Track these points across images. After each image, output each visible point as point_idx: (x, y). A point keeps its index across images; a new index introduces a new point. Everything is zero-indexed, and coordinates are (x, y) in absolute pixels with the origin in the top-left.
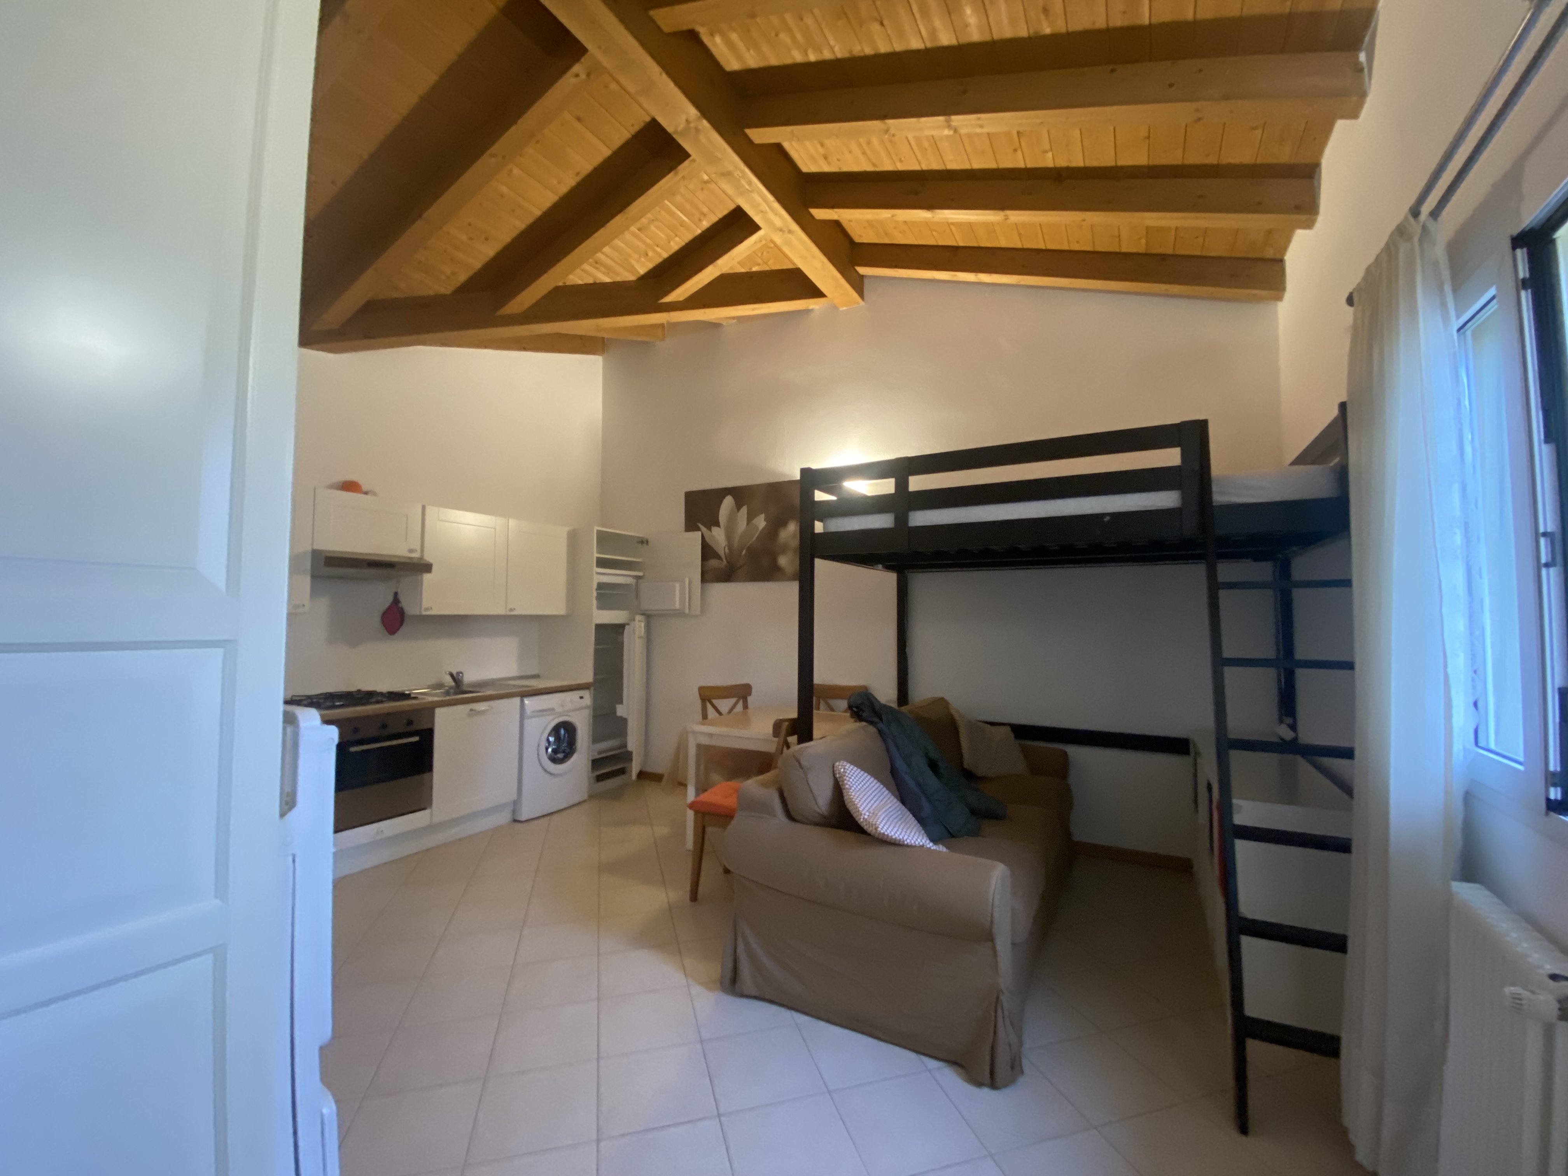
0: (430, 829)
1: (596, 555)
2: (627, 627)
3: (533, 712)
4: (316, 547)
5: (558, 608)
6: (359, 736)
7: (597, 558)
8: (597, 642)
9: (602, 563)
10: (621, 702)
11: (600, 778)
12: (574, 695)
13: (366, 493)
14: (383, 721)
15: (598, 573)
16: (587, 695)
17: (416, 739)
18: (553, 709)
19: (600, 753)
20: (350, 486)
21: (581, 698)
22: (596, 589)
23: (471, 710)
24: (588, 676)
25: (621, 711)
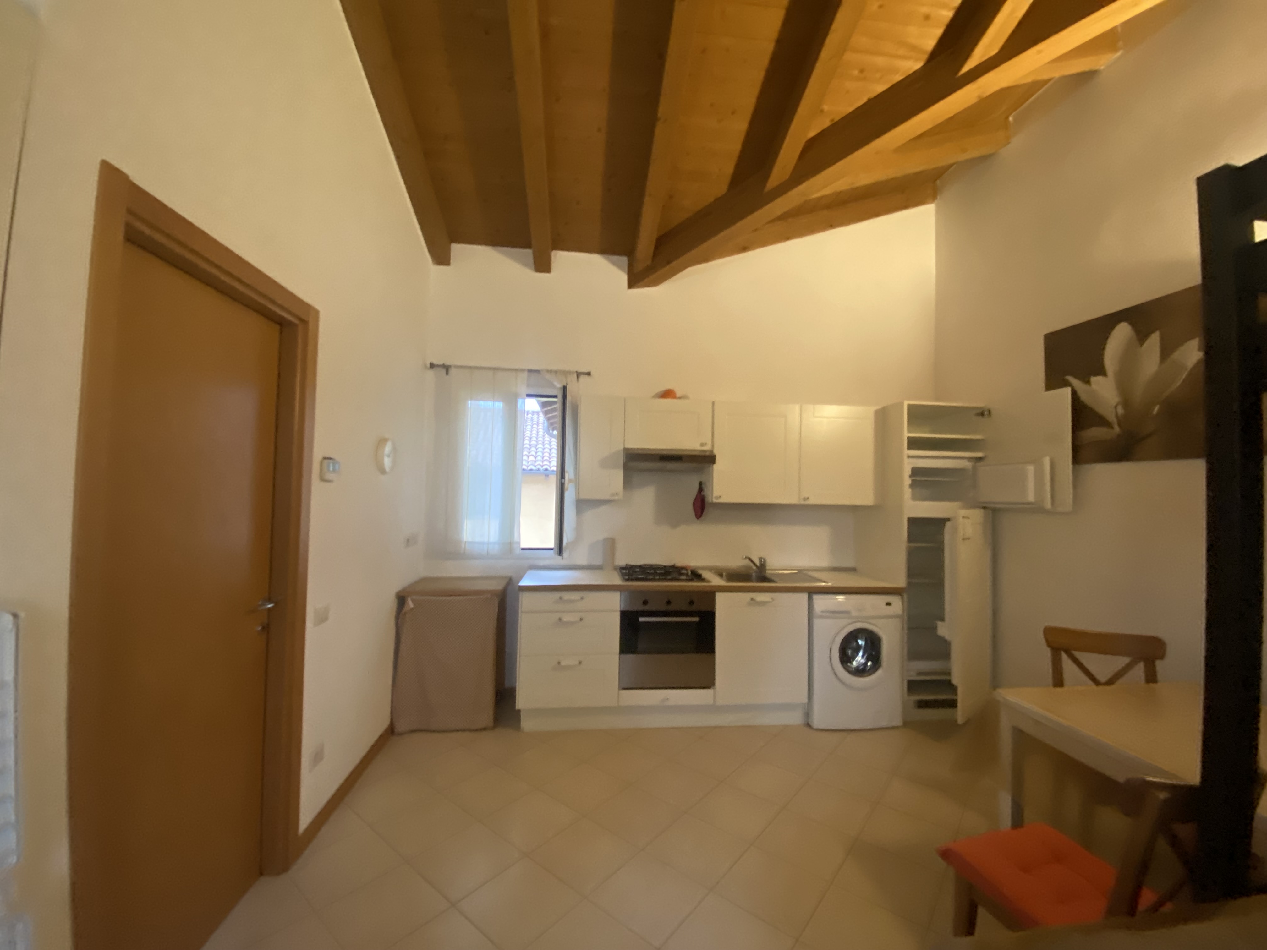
0: (713, 709)
1: (906, 434)
2: (948, 524)
3: (822, 612)
4: (627, 446)
5: (866, 498)
6: (647, 608)
7: (908, 438)
8: (911, 538)
9: (914, 444)
10: (942, 619)
11: (922, 705)
12: (879, 600)
13: (680, 398)
14: (669, 597)
15: (909, 457)
16: (897, 603)
17: (696, 619)
18: (847, 612)
19: (919, 674)
20: (668, 394)
21: (888, 604)
22: (910, 476)
23: (752, 599)
24: (901, 581)
25: (943, 630)
